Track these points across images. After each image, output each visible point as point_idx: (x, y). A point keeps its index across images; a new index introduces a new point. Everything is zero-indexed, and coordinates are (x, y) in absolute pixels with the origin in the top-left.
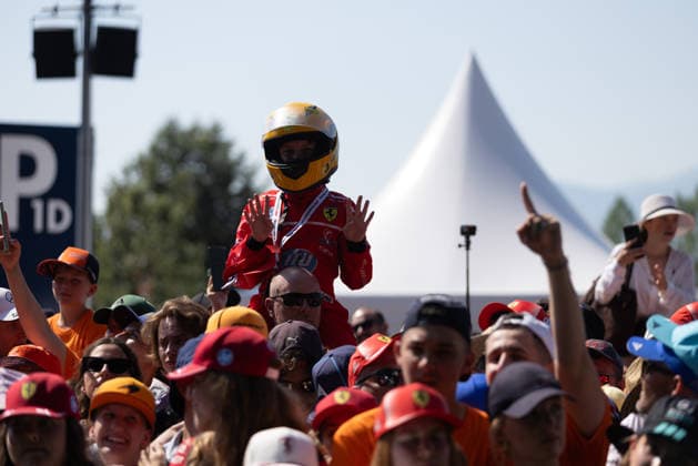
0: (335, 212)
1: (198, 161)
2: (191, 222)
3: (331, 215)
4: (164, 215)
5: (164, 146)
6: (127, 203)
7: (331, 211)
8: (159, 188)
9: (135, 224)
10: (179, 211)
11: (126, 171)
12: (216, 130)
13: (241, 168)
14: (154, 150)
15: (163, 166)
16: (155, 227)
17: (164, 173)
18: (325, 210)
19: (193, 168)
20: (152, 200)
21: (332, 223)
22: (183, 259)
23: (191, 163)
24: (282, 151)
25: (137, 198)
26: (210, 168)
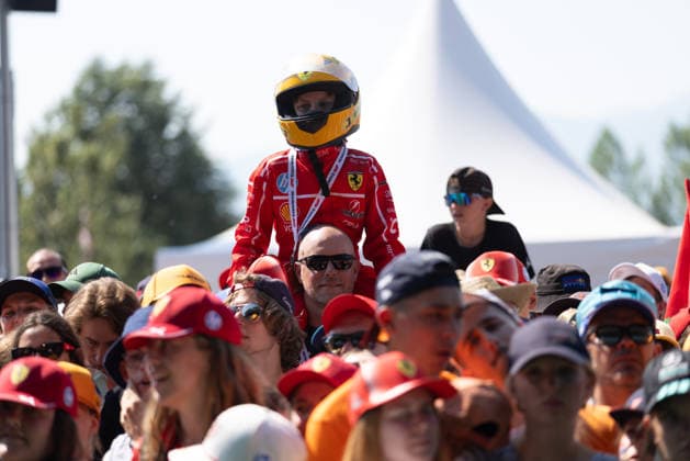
0: (360, 177)
1: (129, 102)
2: (123, 172)
3: (357, 183)
4: (93, 166)
5: (89, 87)
6: (50, 153)
7: (356, 177)
8: (85, 135)
9: (61, 178)
10: (109, 160)
11: (48, 118)
12: (148, 67)
13: (177, 109)
14: (79, 92)
15: (90, 109)
16: (83, 181)
17: (91, 118)
18: (350, 176)
19: (122, 111)
20: (78, 150)
21: (358, 192)
22: (116, 214)
23: (122, 105)
24: (297, 105)
25: (62, 148)
26: (142, 110)
